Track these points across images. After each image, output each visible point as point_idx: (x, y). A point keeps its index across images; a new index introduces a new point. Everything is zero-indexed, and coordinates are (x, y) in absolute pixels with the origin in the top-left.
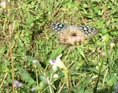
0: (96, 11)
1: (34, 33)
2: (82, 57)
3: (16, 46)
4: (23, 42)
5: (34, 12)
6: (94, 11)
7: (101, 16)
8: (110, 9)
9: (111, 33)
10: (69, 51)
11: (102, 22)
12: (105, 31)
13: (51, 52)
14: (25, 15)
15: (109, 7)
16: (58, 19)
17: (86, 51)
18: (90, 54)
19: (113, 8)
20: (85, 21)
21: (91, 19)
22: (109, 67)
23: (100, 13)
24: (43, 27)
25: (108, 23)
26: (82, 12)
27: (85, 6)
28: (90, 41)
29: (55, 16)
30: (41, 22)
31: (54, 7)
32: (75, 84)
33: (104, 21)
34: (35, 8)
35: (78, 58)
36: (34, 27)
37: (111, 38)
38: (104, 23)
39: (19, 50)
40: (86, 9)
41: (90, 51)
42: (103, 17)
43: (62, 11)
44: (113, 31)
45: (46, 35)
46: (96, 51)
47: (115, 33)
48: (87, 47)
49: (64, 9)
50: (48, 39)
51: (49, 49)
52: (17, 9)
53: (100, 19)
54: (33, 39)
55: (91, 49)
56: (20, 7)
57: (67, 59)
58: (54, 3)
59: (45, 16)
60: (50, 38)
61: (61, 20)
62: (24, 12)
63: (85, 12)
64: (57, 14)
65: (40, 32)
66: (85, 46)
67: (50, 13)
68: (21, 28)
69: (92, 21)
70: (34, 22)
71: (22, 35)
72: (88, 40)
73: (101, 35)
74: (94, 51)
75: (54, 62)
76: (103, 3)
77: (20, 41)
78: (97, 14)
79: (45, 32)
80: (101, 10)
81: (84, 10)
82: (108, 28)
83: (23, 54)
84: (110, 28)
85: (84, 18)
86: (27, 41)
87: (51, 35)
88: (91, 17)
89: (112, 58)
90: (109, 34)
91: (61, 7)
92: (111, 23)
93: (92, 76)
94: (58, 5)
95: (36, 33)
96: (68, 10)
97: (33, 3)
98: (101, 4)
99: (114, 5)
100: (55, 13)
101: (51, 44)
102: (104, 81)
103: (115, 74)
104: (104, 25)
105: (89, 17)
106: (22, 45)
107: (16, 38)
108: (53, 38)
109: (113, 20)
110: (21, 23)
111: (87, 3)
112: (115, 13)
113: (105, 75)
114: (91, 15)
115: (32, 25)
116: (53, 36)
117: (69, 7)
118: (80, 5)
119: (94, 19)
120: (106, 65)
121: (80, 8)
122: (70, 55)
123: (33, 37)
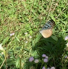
0: (26, 19)
2: (19, 42)
6: (25, 19)
7: (28, 21)
8: (33, 17)
9: (33, 30)
10: (12, 39)
11: (29, 24)
12: (30, 29)
13: (3, 40)
15: (32, 17)
16: (7, 23)
17: (21, 39)
18: (23, 40)
19: (34, 17)
20: (20, 24)
22: (32, 47)
23: (28, 20)
27: (20, 16)
28: (23, 34)
29: (5, 21)
31: (4, 17)
32: (16, 56)
33: (30, 24)
35: (17, 43)
37: (33, 32)
38: (30, 25)
40: (21, 18)
41: (23, 39)
42: (29, 22)
43: (8, 19)
45: (1, 31)
46: (26, 39)
47: (35, 30)
48: (21, 37)
50: (1, 33)
51: (2, 38)
57: (11, 43)
58: (4, 15)
60: (3, 33)
61: (8, 23)
63: (20, 19)
64: (6, 20)
66: (20, 37)
67: (2, 20)
69: (24, 24)
73: (28, 31)
74: (25, 39)
76: (29, 14)
78: (26, 20)
80: (28, 18)
81: (20, 18)
82: (32, 27)
84: (33, 27)
85: (20, 22)
87: (3, 31)
88: (23, 22)
89: (34, 42)
90: (32, 30)
91: (8, 17)
92: (33, 25)
94: (6, 16)
96: (11, 18)
99: (35, 15)
100: (5, 20)
101: (3, 36)
102: (30, 54)
103: (36, 51)
104: (30, 26)
105: (22, 22)
108: (4, 32)
109: (34, 23)
111: (21, 15)
112: (35, 20)
113: (30, 51)
117: (12, 17)
120: (31, 46)
121: (18, 17)
122: (13, 41)
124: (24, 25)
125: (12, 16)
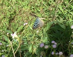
0: (38, 10)
1: (10, 20)
3: (2, 26)
4: (5, 24)
5: (10, 11)
6: (37, 10)
7: (40, 12)
8: (44, 8)
11: (40, 15)
13: (18, 28)
14: (6, 12)
15: (43, 8)
16: (21, 13)
21: (35, 13)
22: (43, 34)
23: (39, 11)
24: (14, 17)
25: (43, 15)
26: (31, 10)
27: (33, 7)
29: (19, 12)
30: (13, 15)
31: (19, 8)
32: (29, 42)
34: (10, 9)
35: (30, 30)
38: (41, 15)
39: (3, 28)
40: (33, 9)
42: (41, 12)
45: (16, 20)
49: (23, 9)
50: (16, 22)
52: (2, 9)
56: (4, 8)
58: (19, 6)
59: (15, 12)
60: (18, 22)
62: (6, 10)
63: (33, 10)
64: (20, 11)
65: (13, 19)
67: (17, 11)
68: (5, 18)
71: (5, 21)
75: (13, 35)
76: (41, 6)
77: (4, 23)
78: (38, 11)
79: (15, 19)
80: (40, 9)
83: (6, 29)
84: (44, 17)
85: (32, 13)
87: (18, 20)
89: (45, 30)
91: (22, 8)
93: (36, 39)
95: (11, 20)
96: (25, 9)
97: (10, 7)
99: (45, 7)
101: (18, 25)
102: (41, 41)
103: (46, 38)
106: (5, 25)
107: (2, 22)
109: (45, 14)
110: (5, 15)
112: (46, 11)
113: (41, 38)
114: (36, 11)
115: (9, 16)
118: (31, 7)
119: (37, 13)
121: (31, 8)
122: (26, 29)
123: (10, 21)
125: (26, 7)
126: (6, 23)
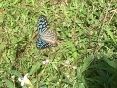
0: (67, 34)
1: (17, 52)
2: (56, 71)
3: (4, 62)
4: (9, 59)
5: (18, 36)
6: (65, 34)
7: (71, 38)
8: (78, 32)
9: (79, 51)
10: (46, 66)
11: (71, 43)
12: (74, 49)
13: (31, 67)
14: (11, 38)
15: (77, 30)
17: (59, 66)
18: (63, 68)
19: (80, 31)
20: (58, 42)
21: (63, 40)
22: (77, 78)
23: (70, 35)
24: (25, 47)
25: (76, 43)
27: (58, 29)
29: (34, 38)
30: (24, 43)
31: (33, 31)
33: (73, 42)
34: (18, 32)
35: (53, 71)
36: (17, 47)
37: (79, 55)
38: (73, 43)
39: (6, 66)
40: (59, 32)
41: (63, 66)
42: (73, 38)
44: (80, 49)
45: (28, 53)
47: (82, 51)
48: (60, 63)
50: (29, 56)
51: (30, 65)
52: (4, 33)
53: (70, 40)
54: (17, 56)
55: (63, 64)
56: (6, 32)
57: (44, 72)
58: (33, 28)
59: (26, 39)
60: (31, 56)
62: (10, 35)
63: (59, 35)
64: (36, 36)
65: (23, 51)
66: (58, 62)
67: (30, 35)
68: (8, 48)
69: (64, 41)
70: (18, 43)
71: (8, 54)
72: (61, 57)
73: (71, 53)
75: (22, 79)
76: (72, 27)
77: (7, 58)
78: (67, 36)
79: (27, 51)
80: (71, 33)
81: (57, 33)
82: (76, 47)
83: (10, 69)
84: (78, 47)
85: (58, 40)
86: (12, 58)
87: (31, 53)
88: (63, 39)
89: (80, 71)
90: (78, 52)
92: (78, 43)
93: (64, 85)
94: (36, 29)
95: (19, 52)
97: (17, 28)
98: (71, 28)
99: (81, 28)
100: (34, 36)
101: (32, 61)
103: (82, 84)
104: (73, 45)
105: (62, 38)
106: (8, 61)
107: (3, 56)
108: (33, 55)
109: (80, 41)
110: (8, 44)
111: (59, 28)
112: (82, 35)
113: (74, 85)
115: (16, 45)
116: (33, 54)
118: (54, 29)
120: (75, 76)
123: (17, 55)
124: (65, 43)
126: (10, 57)
